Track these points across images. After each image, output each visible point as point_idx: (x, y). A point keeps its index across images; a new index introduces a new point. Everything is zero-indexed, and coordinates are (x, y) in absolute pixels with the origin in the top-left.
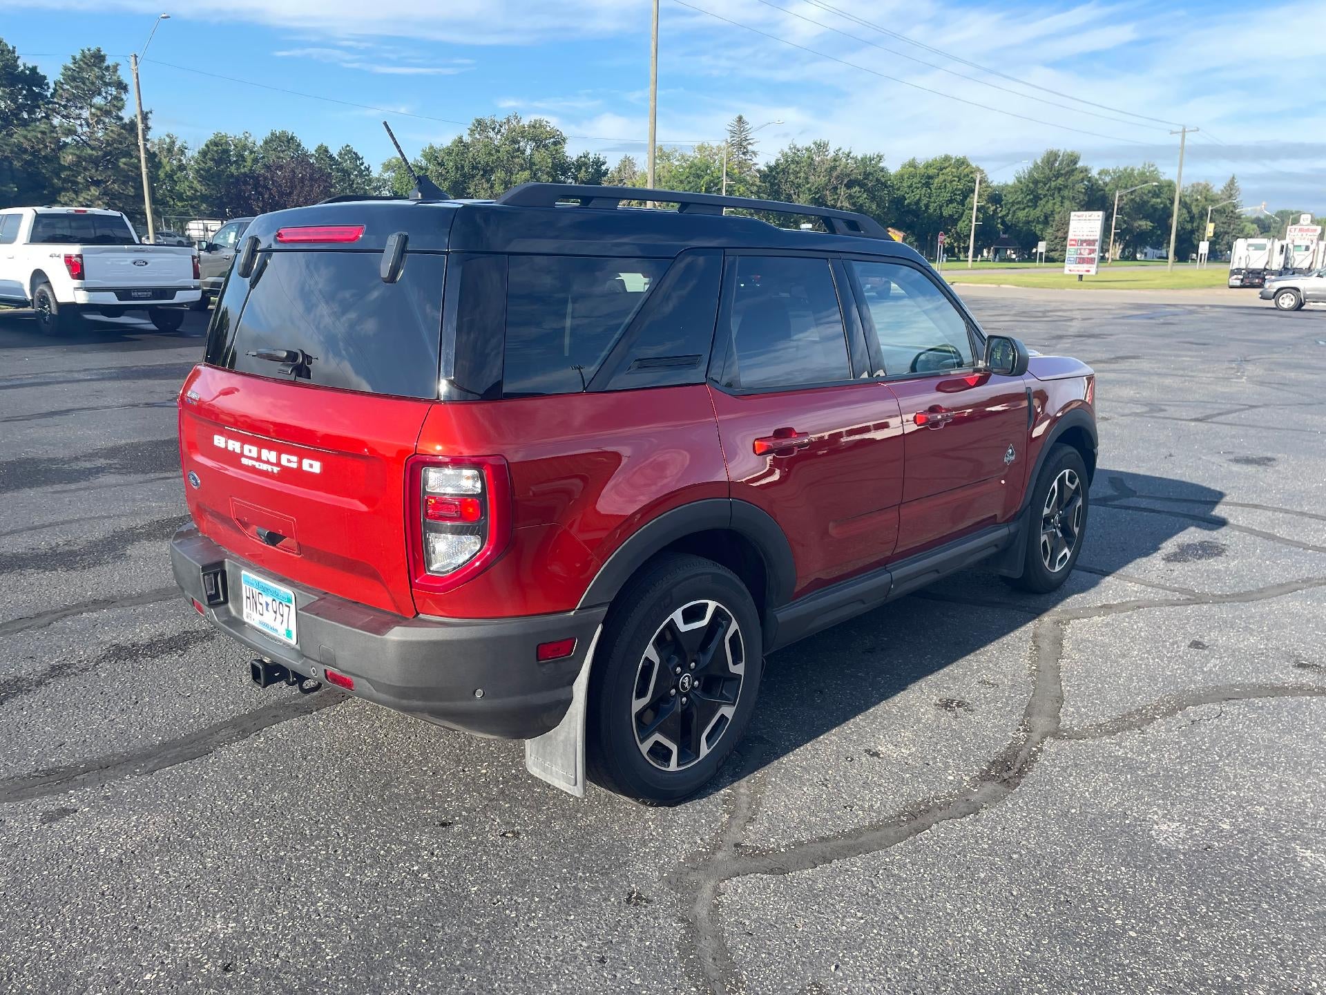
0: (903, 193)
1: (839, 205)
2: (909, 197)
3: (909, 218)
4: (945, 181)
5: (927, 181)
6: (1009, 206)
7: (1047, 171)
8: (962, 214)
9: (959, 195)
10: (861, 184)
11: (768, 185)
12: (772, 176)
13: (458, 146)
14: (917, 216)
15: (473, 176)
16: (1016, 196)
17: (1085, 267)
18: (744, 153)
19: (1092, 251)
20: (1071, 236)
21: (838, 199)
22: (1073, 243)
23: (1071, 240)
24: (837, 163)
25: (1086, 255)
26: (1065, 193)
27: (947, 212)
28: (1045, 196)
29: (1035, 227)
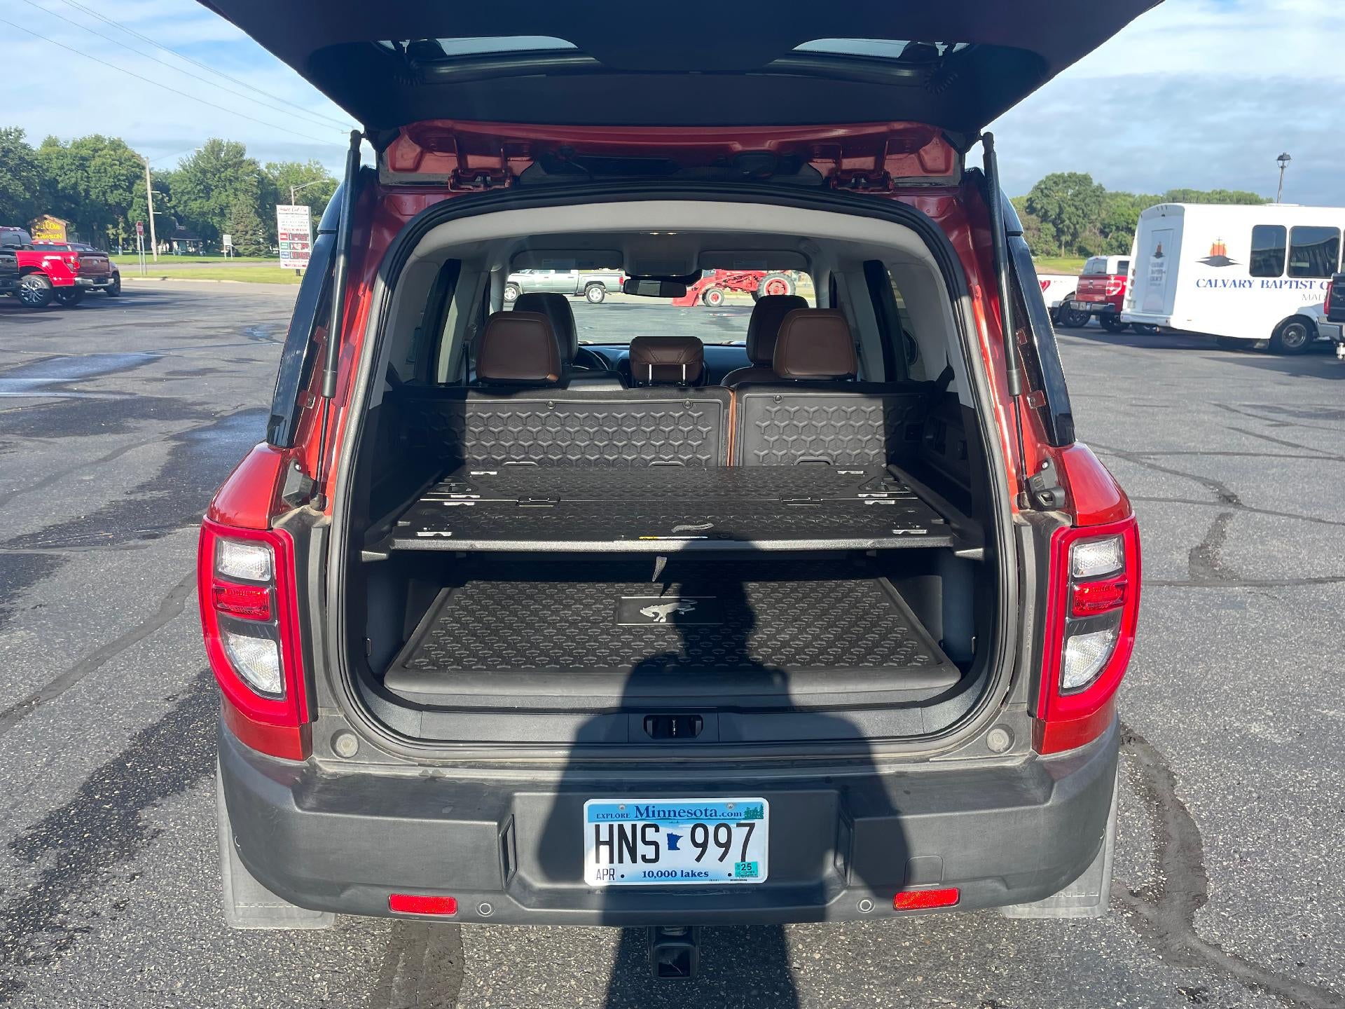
0: (54, 175)
2: (62, 181)
3: (66, 205)
4: (103, 164)
5: (82, 163)
6: (179, 195)
7: (214, 162)
8: (132, 202)
9: (124, 181)
14: (77, 204)
16: (184, 186)
17: (301, 262)
19: (305, 246)
20: (280, 231)
22: (284, 237)
23: (282, 234)
25: (299, 249)
26: (238, 185)
27: (112, 198)
28: (216, 187)
29: (212, 219)
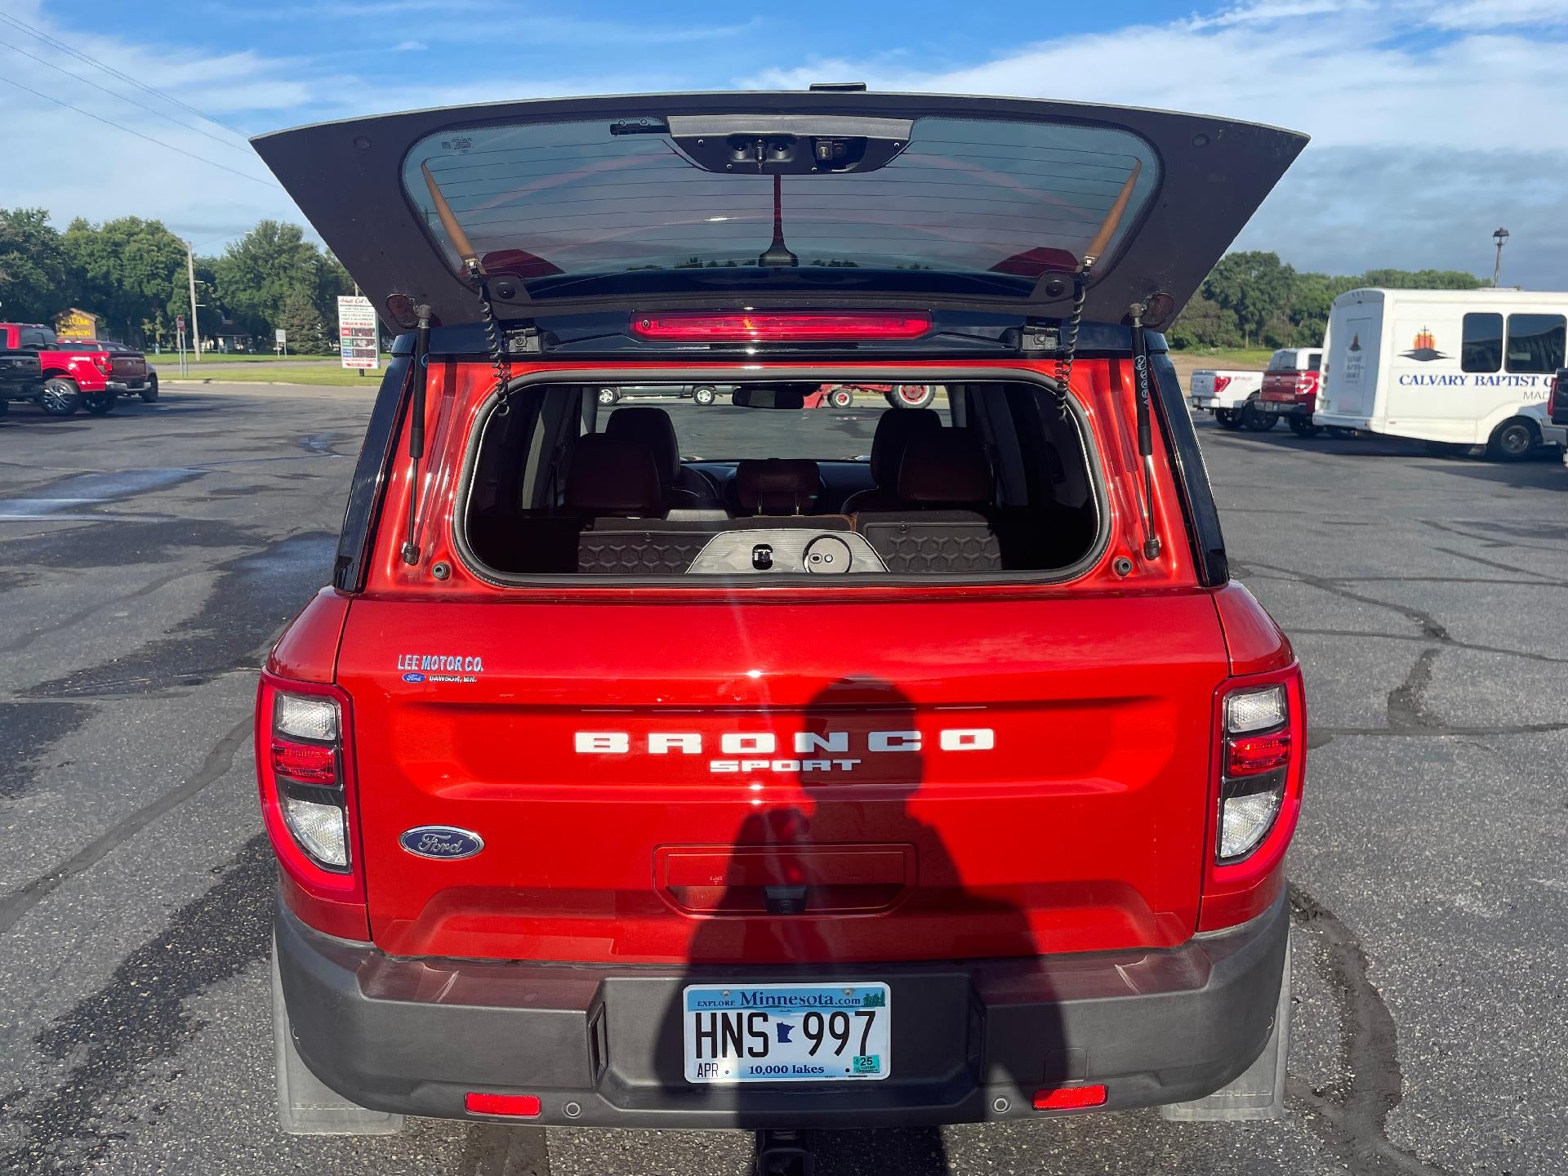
0: (82, 263)
2: (92, 270)
3: (95, 297)
4: (139, 250)
5: (116, 249)
6: (225, 285)
7: (267, 246)
8: (171, 293)
9: (162, 269)
10: (20, 249)
14: (109, 295)
16: (232, 275)
17: (364, 361)
19: (370, 342)
20: (341, 325)
22: (346, 332)
23: (344, 329)
25: (363, 346)
26: (293, 273)
27: (149, 289)
28: (269, 275)
29: (263, 312)
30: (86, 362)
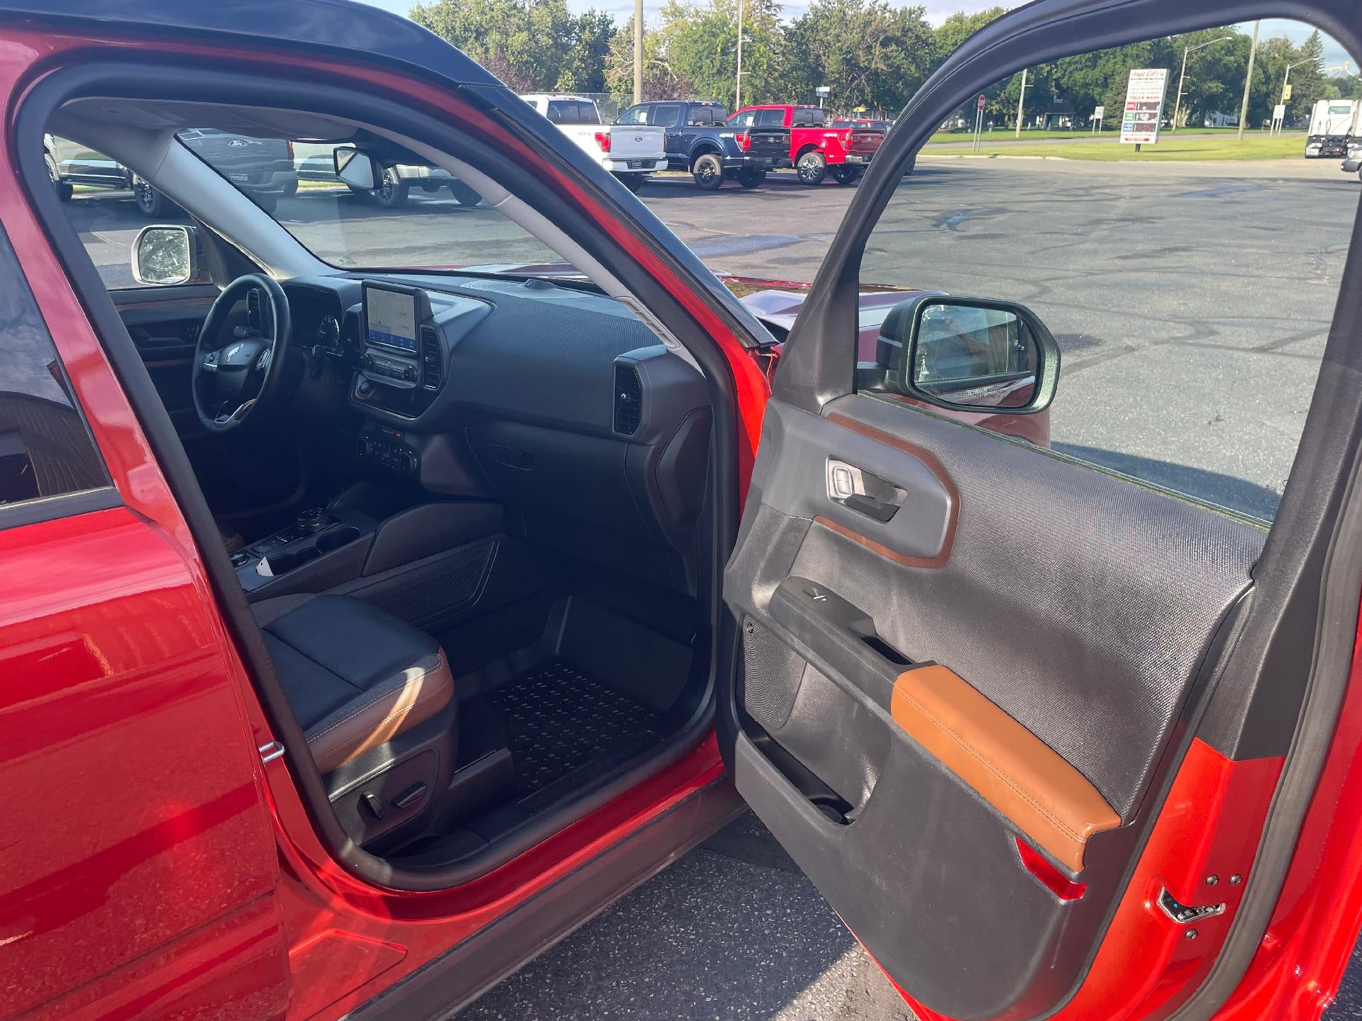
0: (945, 52)
1: (873, 66)
6: (1064, 66)
10: (898, 42)
11: (794, 44)
12: (801, 36)
13: (447, 5)
15: (466, 40)
17: (1144, 135)
18: (767, 7)
19: (1152, 116)
20: (1128, 100)
21: (873, 59)
22: (1132, 106)
23: (1129, 103)
24: (873, 18)
25: (1145, 120)
28: (1106, 54)
29: (1093, 90)
30: (834, 137)
